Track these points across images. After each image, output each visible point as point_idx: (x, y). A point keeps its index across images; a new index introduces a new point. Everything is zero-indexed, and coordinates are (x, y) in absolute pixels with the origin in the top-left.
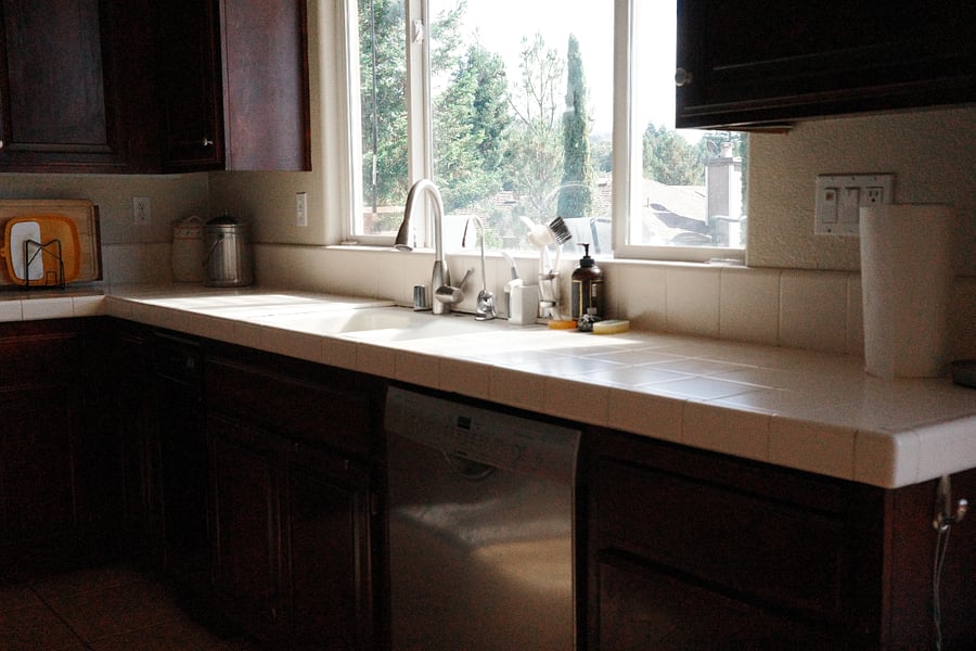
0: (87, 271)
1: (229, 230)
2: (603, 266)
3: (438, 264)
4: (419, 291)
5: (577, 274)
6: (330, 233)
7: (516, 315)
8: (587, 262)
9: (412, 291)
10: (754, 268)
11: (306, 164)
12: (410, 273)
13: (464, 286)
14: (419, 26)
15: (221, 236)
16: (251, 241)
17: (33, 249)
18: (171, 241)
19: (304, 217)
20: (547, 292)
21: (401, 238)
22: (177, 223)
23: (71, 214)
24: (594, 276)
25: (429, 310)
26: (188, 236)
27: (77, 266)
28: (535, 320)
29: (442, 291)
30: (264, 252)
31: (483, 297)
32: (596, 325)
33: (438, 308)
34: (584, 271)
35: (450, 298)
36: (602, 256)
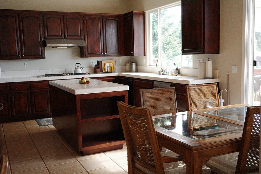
0: (115, 70)
1: (134, 64)
2: (179, 68)
3: (161, 68)
4: (159, 72)
5: (176, 69)
6: (148, 64)
7: (170, 74)
8: (177, 68)
9: (158, 72)
10: (193, 68)
11: (145, 55)
12: (158, 69)
13: (164, 71)
14: (160, 37)
15: (133, 65)
16: (137, 65)
17: (108, 67)
18: (125, 65)
19: (144, 62)
20: (173, 71)
21: (156, 65)
22: (126, 63)
23: (113, 62)
24: (178, 70)
25: (160, 74)
26: (128, 65)
27: (113, 70)
28: (172, 75)
29: (162, 72)
30: (138, 67)
31: (166, 72)
32: (177, 75)
33: (161, 74)
34: (177, 69)
35: (162, 73)
36: (179, 67)
